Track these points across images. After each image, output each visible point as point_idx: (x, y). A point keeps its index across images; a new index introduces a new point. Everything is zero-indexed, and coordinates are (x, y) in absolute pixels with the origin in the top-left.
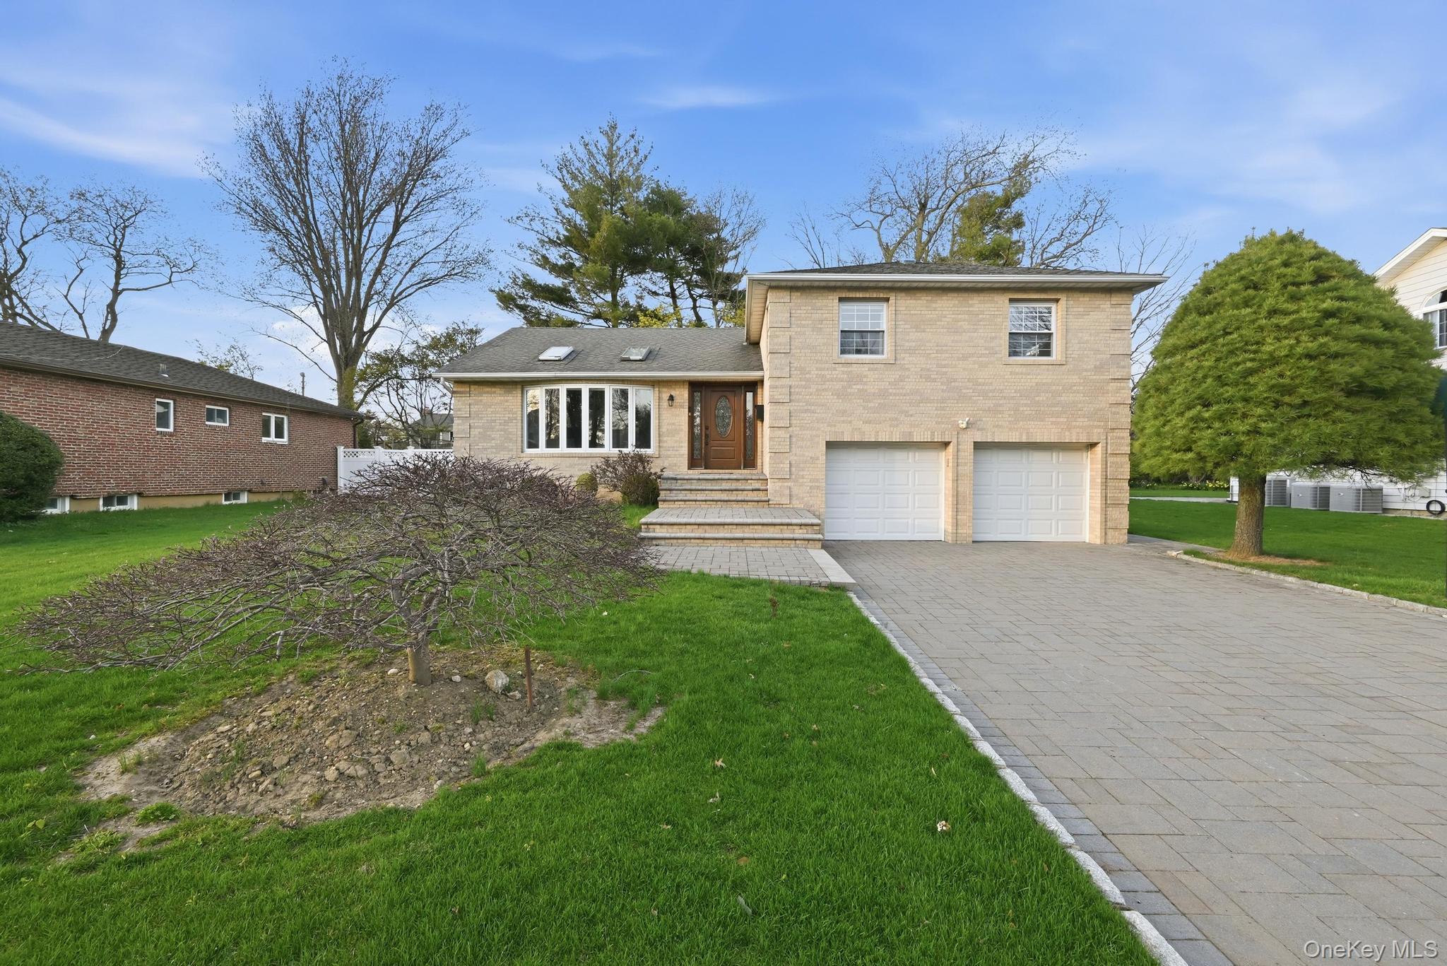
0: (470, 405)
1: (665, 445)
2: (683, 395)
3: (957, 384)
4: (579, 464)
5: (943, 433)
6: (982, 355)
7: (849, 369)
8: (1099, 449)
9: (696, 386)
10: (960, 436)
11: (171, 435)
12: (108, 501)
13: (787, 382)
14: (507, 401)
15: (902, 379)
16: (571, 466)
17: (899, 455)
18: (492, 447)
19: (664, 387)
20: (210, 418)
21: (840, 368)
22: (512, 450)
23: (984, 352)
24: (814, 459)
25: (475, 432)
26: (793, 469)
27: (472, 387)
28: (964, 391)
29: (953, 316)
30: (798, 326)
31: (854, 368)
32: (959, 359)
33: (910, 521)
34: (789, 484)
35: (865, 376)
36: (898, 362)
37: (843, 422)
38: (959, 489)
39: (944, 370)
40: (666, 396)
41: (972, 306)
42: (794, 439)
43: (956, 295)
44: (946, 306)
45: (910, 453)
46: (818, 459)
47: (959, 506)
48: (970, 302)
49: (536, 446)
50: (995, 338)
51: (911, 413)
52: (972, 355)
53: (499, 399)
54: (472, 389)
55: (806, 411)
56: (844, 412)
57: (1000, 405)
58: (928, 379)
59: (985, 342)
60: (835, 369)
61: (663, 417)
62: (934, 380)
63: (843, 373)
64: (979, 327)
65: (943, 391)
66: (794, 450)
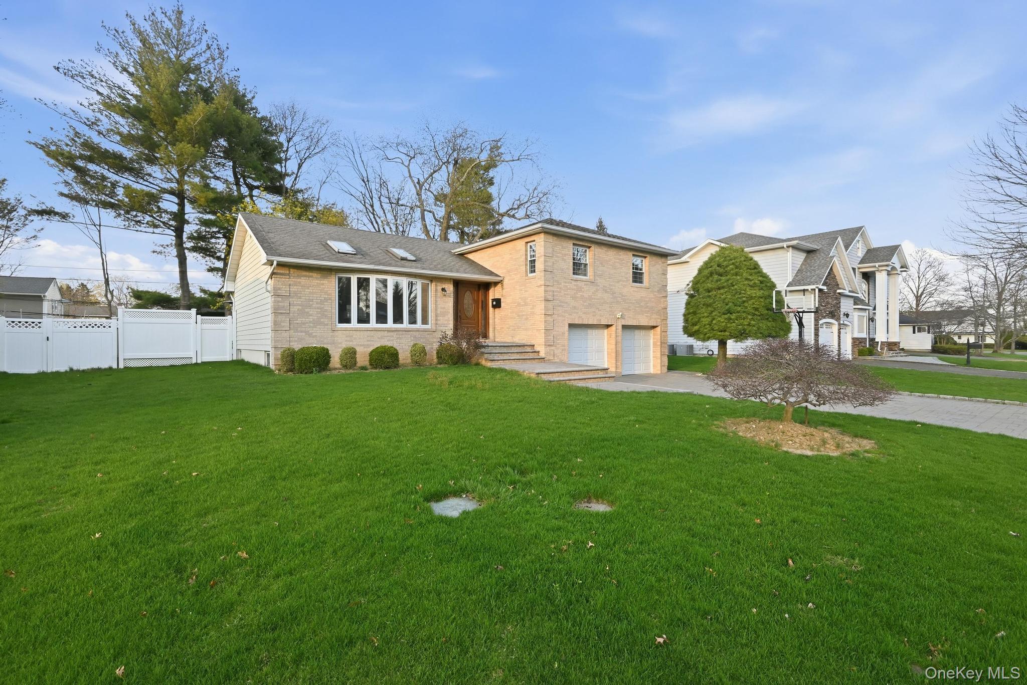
0: (290, 285)
1: (439, 322)
2: (450, 288)
3: (616, 295)
4: (388, 336)
6: (624, 281)
8: (658, 329)
9: (458, 284)
10: (614, 321)
13: (552, 288)
14: (323, 284)
15: (597, 291)
16: (382, 337)
18: (310, 322)
19: (438, 282)
21: (574, 283)
22: (327, 325)
24: (563, 333)
25: (294, 309)
26: (555, 339)
27: (291, 270)
28: (618, 299)
29: (614, 260)
30: (556, 257)
31: (579, 283)
32: (616, 282)
34: (553, 348)
35: (583, 288)
36: (595, 282)
37: (575, 313)
38: (617, 349)
39: (611, 287)
40: (439, 288)
41: (620, 255)
42: (555, 322)
43: (615, 249)
44: (612, 254)
45: (593, 330)
46: (565, 333)
47: (617, 358)
49: (348, 321)
50: (628, 273)
51: (600, 309)
52: (621, 281)
53: (315, 282)
54: (292, 272)
55: (560, 306)
56: (575, 308)
57: (630, 307)
58: (606, 291)
59: (625, 275)
60: (571, 283)
61: (439, 303)
62: (608, 292)
63: (575, 285)
64: (623, 267)
65: (611, 298)
66: (555, 328)
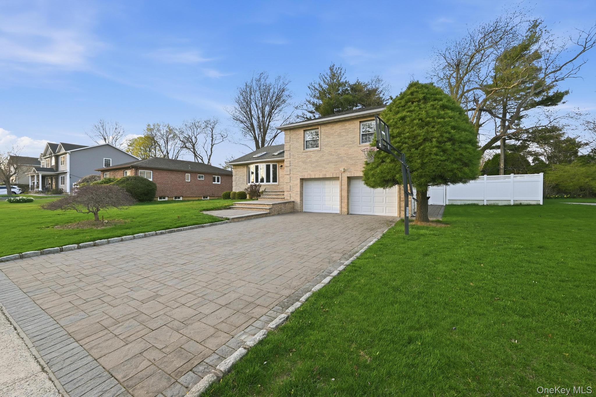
1: (280, 181)
3: (341, 156)
5: (336, 174)
6: (350, 144)
7: (307, 154)
10: (342, 175)
11: (189, 182)
12: (176, 198)
13: (289, 160)
14: (244, 170)
15: (323, 156)
17: (327, 183)
18: (240, 183)
19: (280, 163)
20: (199, 178)
21: (304, 154)
22: (245, 184)
23: (350, 143)
26: (291, 188)
28: (344, 158)
29: (340, 131)
30: (292, 141)
31: (308, 153)
32: (342, 146)
33: (331, 206)
34: (290, 193)
35: (312, 156)
36: (321, 150)
37: (305, 172)
38: (342, 194)
39: (336, 151)
40: (280, 166)
41: (346, 126)
42: (291, 178)
43: (340, 123)
44: (337, 128)
45: (331, 182)
46: (298, 184)
47: (342, 201)
48: (345, 125)
50: (355, 137)
51: (326, 167)
52: (346, 144)
53: (242, 169)
54: (237, 167)
55: (294, 169)
56: (305, 169)
57: (357, 162)
58: (331, 155)
59: (351, 139)
60: (303, 154)
61: (280, 172)
62: (333, 155)
64: (348, 134)
65: (336, 158)
66: (291, 182)
